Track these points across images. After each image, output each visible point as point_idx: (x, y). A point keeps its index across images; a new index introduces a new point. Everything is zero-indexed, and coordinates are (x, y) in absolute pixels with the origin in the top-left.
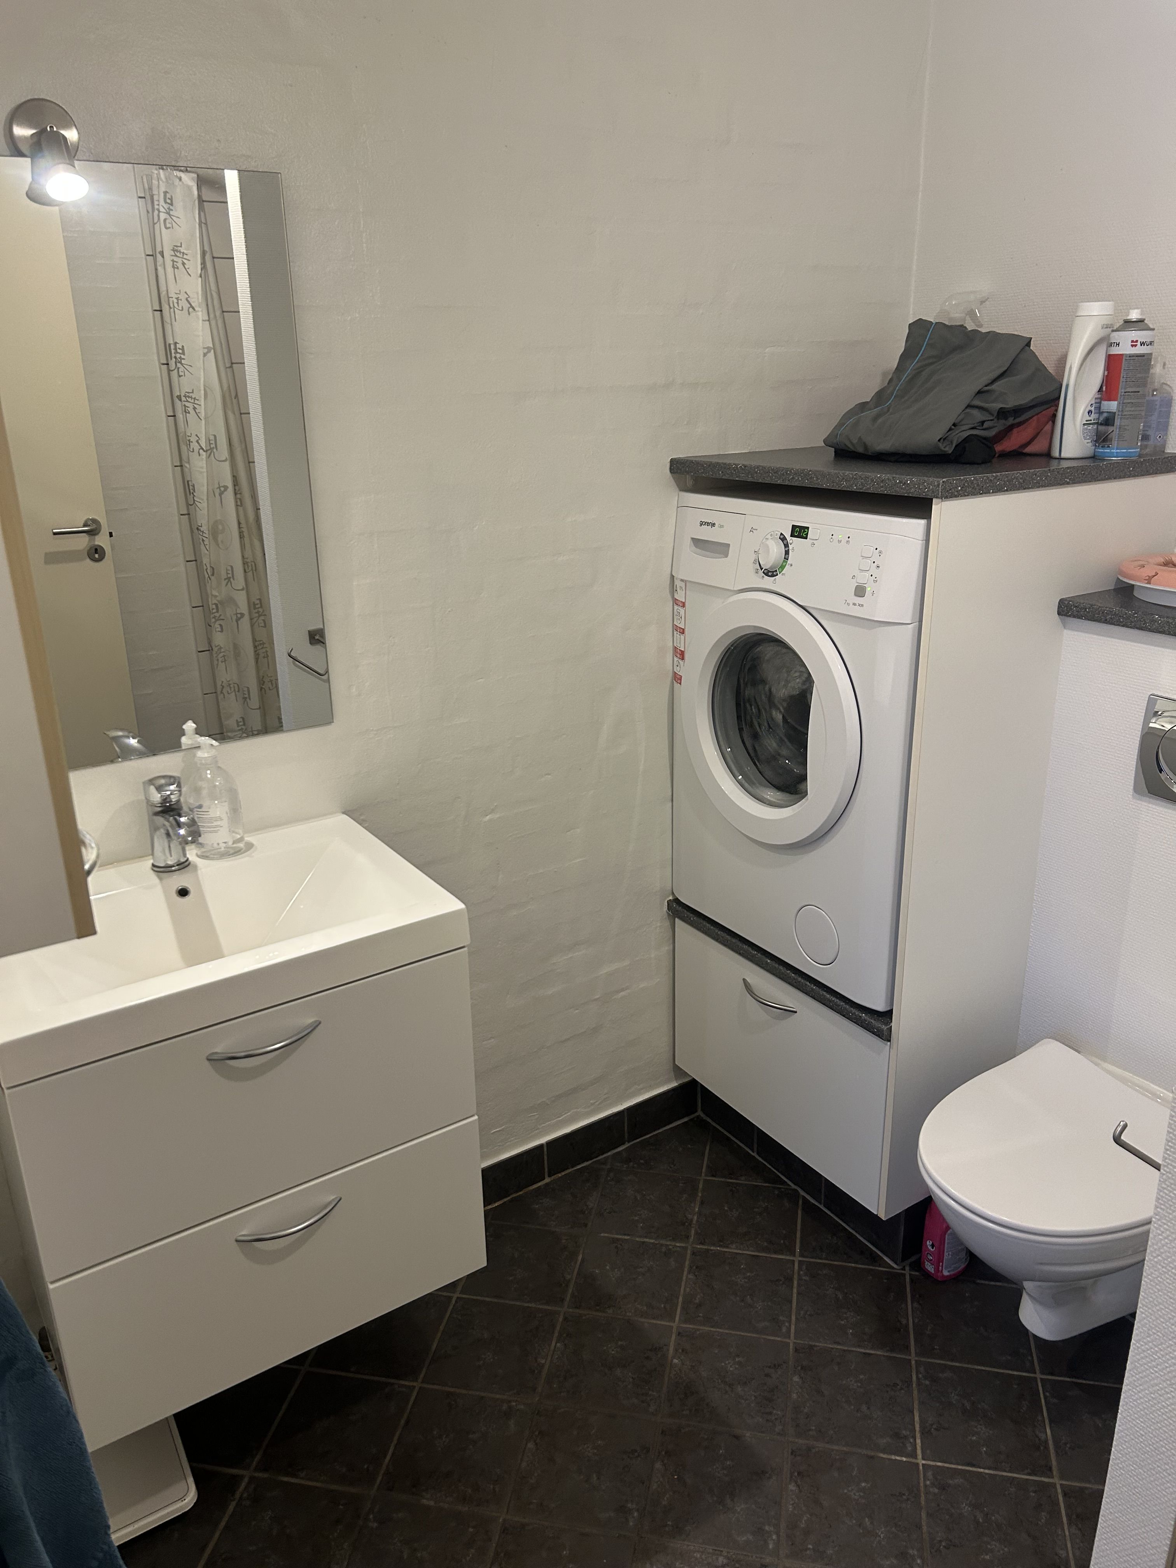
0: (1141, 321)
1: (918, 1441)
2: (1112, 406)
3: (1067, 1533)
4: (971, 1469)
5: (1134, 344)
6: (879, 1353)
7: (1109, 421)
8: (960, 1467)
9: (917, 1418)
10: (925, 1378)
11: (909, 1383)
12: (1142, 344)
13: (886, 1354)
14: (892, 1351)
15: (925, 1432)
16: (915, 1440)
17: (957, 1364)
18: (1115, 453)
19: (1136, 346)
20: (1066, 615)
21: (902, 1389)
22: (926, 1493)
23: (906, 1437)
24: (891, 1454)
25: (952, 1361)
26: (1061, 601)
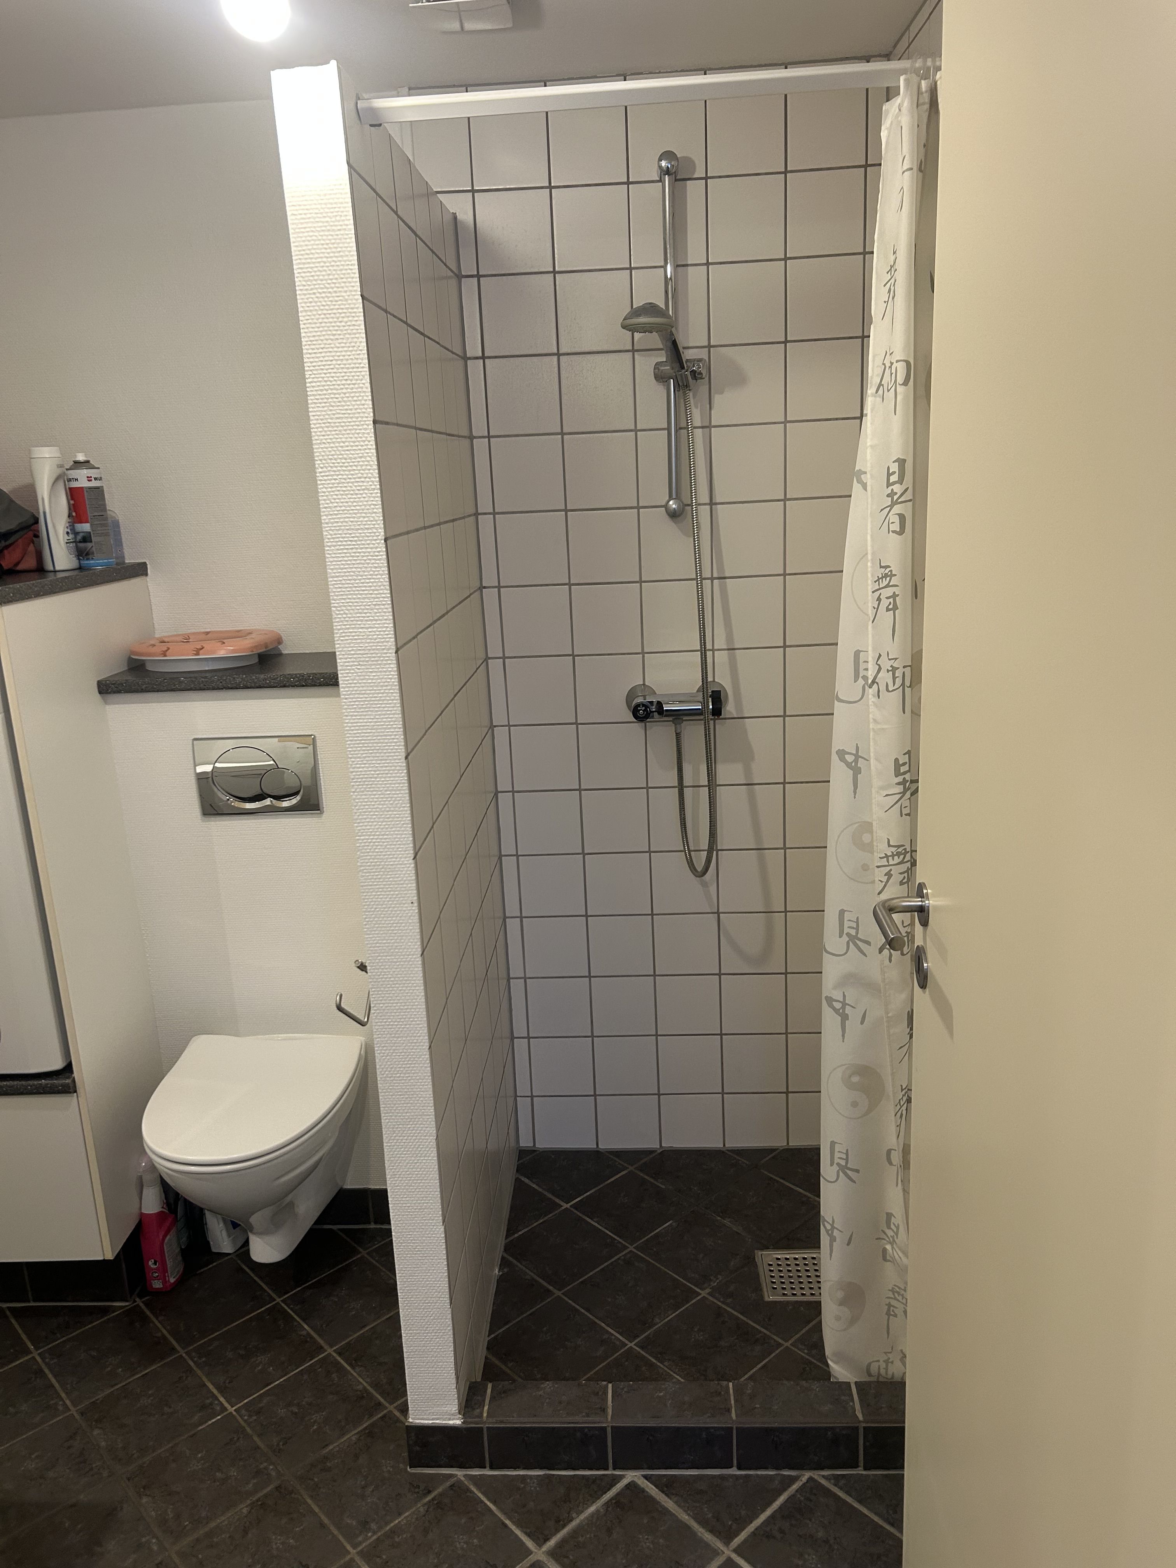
0: (88, 462)
1: (222, 1399)
2: (86, 527)
3: (355, 1374)
4: (270, 1387)
5: (89, 479)
6: (154, 1367)
7: (86, 539)
8: (262, 1392)
9: (211, 1387)
10: (200, 1358)
11: (190, 1370)
12: (96, 479)
13: (159, 1365)
14: (162, 1359)
15: (222, 1390)
16: (218, 1400)
17: (218, 1333)
18: (98, 563)
19: (91, 480)
20: (107, 693)
21: (187, 1377)
22: (249, 1425)
23: (211, 1404)
24: (206, 1422)
25: (213, 1333)
26: (99, 683)
